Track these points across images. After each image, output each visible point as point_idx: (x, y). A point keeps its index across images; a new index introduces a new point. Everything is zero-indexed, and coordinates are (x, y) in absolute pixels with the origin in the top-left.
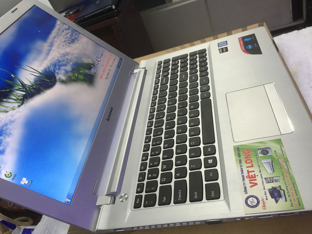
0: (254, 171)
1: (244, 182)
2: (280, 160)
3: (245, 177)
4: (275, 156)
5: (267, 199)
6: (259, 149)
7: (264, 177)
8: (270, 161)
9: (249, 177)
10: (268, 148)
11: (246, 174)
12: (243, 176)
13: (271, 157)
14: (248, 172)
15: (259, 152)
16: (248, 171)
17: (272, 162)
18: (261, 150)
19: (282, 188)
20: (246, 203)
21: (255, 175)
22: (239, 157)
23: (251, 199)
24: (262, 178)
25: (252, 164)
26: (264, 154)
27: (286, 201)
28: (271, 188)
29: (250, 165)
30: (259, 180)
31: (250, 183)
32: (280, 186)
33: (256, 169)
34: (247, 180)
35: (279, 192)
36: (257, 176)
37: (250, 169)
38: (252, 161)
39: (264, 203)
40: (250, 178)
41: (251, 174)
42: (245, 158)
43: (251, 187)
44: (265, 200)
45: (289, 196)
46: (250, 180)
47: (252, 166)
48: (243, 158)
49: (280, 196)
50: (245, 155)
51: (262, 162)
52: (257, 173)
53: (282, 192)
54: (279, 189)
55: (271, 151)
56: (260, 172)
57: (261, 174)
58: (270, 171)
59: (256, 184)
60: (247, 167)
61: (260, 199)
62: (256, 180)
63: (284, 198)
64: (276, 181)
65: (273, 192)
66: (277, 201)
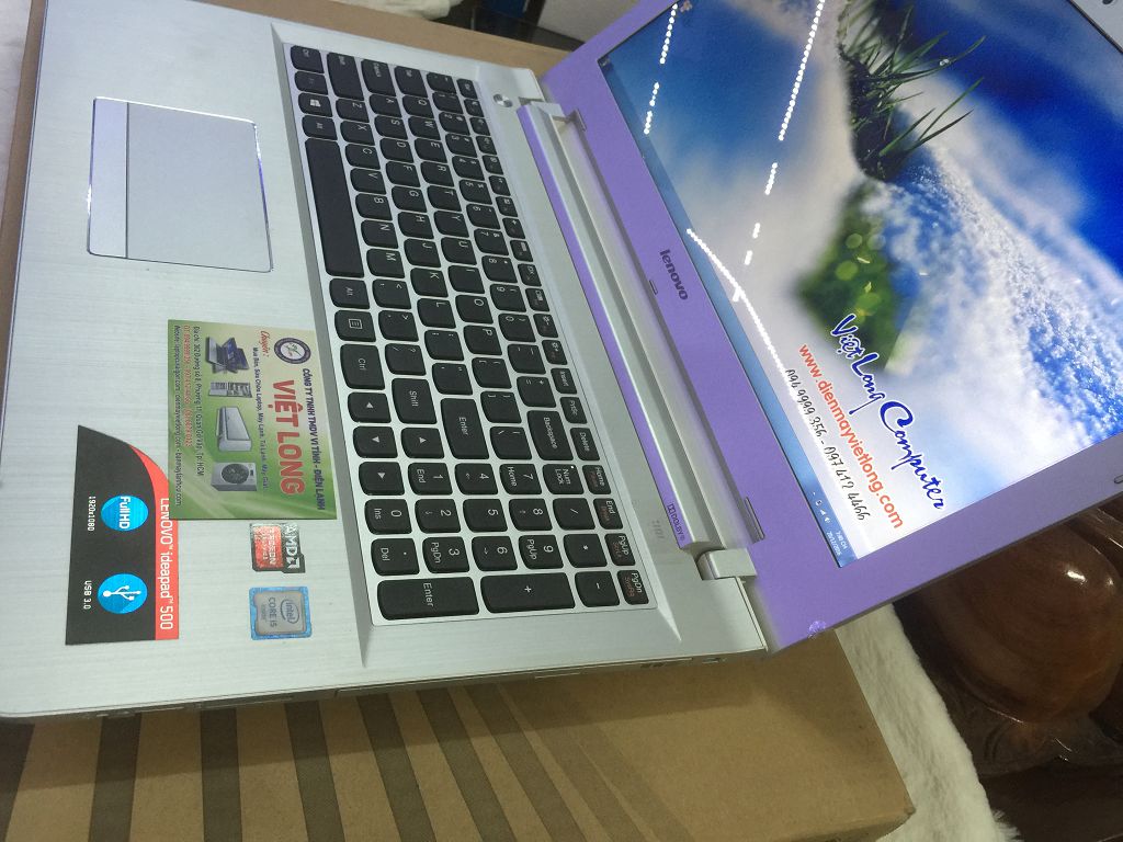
0: (279, 420)
1: (309, 396)
2: (195, 440)
3: (305, 408)
4: (207, 458)
5: (255, 349)
6: (252, 489)
7: (253, 402)
8: (227, 444)
9: (296, 408)
10: (219, 488)
11: (303, 417)
12: (311, 411)
13: (218, 456)
14: (295, 420)
15: (255, 478)
16: (296, 425)
17: (219, 439)
18: (245, 483)
19: (210, 366)
20: (309, 351)
21: (278, 410)
22: (318, 473)
23: (296, 356)
24: (259, 399)
25: (281, 440)
26: (239, 469)
27: (208, 340)
28: (239, 371)
29: (288, 441)
30: (269, 395)
31: (293, 392)
32: (215, 370)
33: (272, 425)
34: (301, 399)
35: (220, 360)
36: (270, 406)
37: (288, 427)
38: (282, 449)
39: (264, 344)
40: (294, 405)
41: (289, 414)
42: (300, 464)
43: (292, 383)
44: (260, 349)
45: (197, 347)
46: (294, 398)
47: (281, 436)
48: (308, 467)
49: (220, 351)
50: (301, 474)
51: (248, 443)
52: (271, 415)
53: (213, 358)
54: (219, 366)
55: (214, 475)
56: (261, 415)
57: (259, 407)
58: (233, 414)
59: (277, 386)
60: (297, 435)
61: (272, 352)
62: (276, 396)
63: (213, 345)
64: (222, 385)
65: (237, 361)
66: (232, 341)
